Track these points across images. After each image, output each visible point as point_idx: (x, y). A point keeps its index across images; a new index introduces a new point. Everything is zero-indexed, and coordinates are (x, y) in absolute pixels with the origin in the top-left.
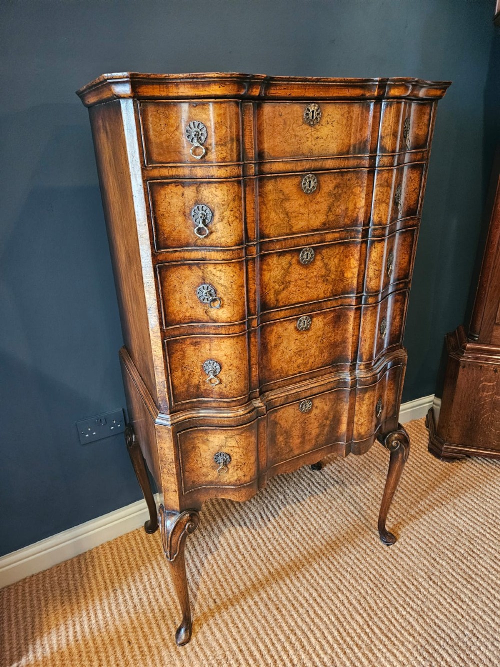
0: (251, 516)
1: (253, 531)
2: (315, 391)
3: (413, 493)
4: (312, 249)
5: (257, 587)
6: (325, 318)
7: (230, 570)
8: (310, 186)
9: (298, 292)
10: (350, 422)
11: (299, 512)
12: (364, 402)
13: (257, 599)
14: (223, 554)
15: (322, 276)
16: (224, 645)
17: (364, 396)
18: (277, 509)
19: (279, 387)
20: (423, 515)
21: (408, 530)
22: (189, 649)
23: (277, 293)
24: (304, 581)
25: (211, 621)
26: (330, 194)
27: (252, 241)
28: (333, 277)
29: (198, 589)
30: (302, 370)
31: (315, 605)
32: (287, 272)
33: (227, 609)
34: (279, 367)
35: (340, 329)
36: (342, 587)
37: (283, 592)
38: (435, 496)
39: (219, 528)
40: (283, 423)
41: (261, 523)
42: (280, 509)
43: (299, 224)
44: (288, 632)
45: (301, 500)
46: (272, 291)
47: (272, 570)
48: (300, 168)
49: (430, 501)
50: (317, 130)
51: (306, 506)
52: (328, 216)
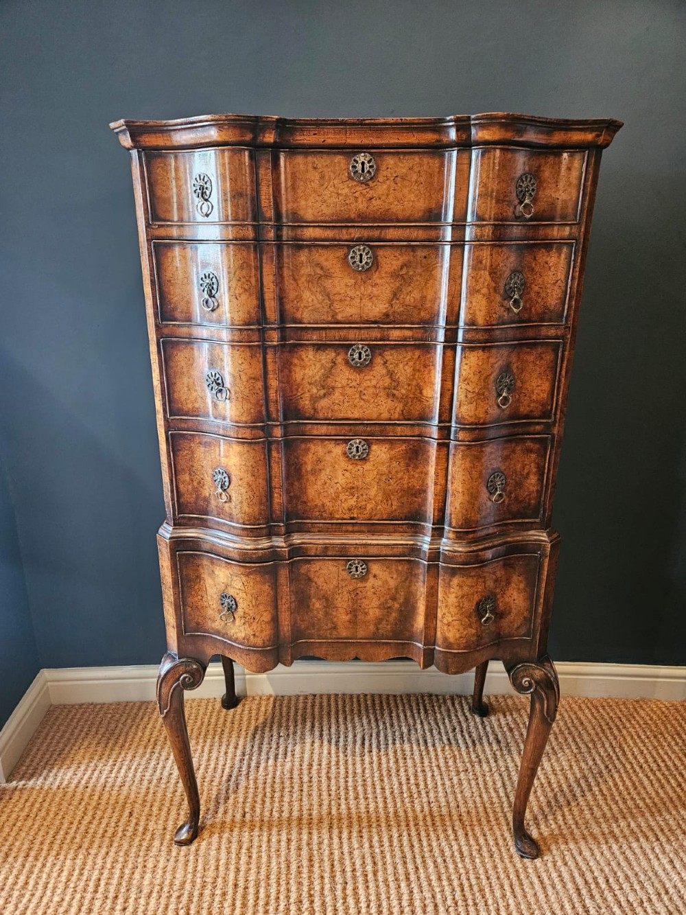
0: (350, 736)
1: (341, 755)
2: (373, 551)
3: (617, 803)
4: (366, 347)
5: (304, 822)
6: (391, 449)
7: (283, 788)
8: (361, 262)
9: (346, 404)
10: (431, 614)
11: (417, 758)
12: (452, 590)
13: (294, 836)
14: (288, 766)
15: (385, 388)
16: (222, 869)
17: (450, 580)
18: (390, 742)
19: (319, 531)
20: (611, 841)
21: (570, 850)
22: (182, 853)
23: (315, 399)
24: (367, 845)
25: (226, 835)
26: (395, 275)
27: (272, 324)
28: (404, 391)
29: (235, 792)
30: (356, 516)
31: (360, 879)
32: (329, 372)
33: (252, 830)
34: (320, 504)
35: (418, 471)
36: (413, 877)
37: (330, 845)
38: (653, 823)
39: (303, 734)
40: (320, 582)
41: (357, 750)
42: (394, 743)
43: (347, 311)
44: (305, 894)
45: (430, 745)
46: (307, 395)
47: (334, 811)
48: (346, 237)
49: (639, 826)
50: (371, 189)
51: (432, 754)
52: (392, 305)
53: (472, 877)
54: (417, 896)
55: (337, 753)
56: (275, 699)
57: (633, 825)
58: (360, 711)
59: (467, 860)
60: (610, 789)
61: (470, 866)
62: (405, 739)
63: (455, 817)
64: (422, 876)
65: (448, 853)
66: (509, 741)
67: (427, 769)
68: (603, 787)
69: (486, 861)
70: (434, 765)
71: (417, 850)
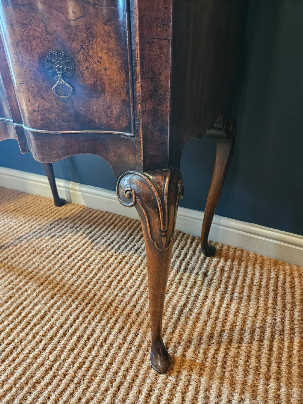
0: (106, 239)
7: (40, 253)
11: (136, 265)
13: (16, 281)
14: (55, 242)
18: (127, 250)
21: (199, 382)
24: (50, 305)
29: (14, 246)
36: (56, 340)
53: (97, 361)
54: (44, 354)
55: (89, 245)
56: (85, 208)
57: (283, 390)
58: (125, 228)
59: (105, 347)
60: (281, 348)
61: (102, 352)
62: (139, 251)
63: (125, 313)
64: (63, 342)
65: (95, 335)
66: (215, 278)
67: (136, 274)
68: (276, 344)
69: (120, 354)
70: (143, 273)
71: (78, 322)
